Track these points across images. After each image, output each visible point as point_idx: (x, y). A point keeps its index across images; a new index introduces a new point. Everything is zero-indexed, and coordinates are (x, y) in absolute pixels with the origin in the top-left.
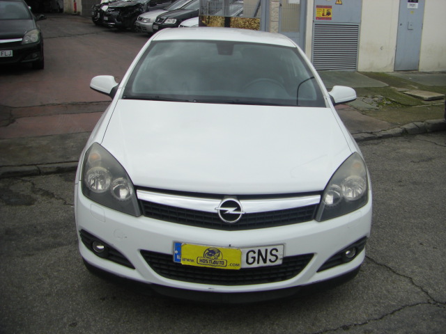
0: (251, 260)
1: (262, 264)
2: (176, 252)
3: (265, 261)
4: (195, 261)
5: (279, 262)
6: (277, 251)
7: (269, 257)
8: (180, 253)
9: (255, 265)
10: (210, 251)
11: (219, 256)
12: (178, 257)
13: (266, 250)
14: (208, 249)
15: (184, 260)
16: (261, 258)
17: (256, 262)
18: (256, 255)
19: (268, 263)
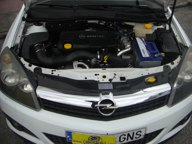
0: (122, 140)
1: (130, 140)
2: (68, 137)
3: (132, 138)
4: (83, 142)
5: (142, 137)
6: (141, 132)
7: (135, 136)
8: (71, 137)
9: (126, 141)
10: (93, 137)
11: (100, 140)
12: (70, 139)
13: (133, 133)
14: (92, 136)
15: (74, 141)
16: (129, 137)
17: (126, 140)
18: (126, 137)
19: (134, 139)
